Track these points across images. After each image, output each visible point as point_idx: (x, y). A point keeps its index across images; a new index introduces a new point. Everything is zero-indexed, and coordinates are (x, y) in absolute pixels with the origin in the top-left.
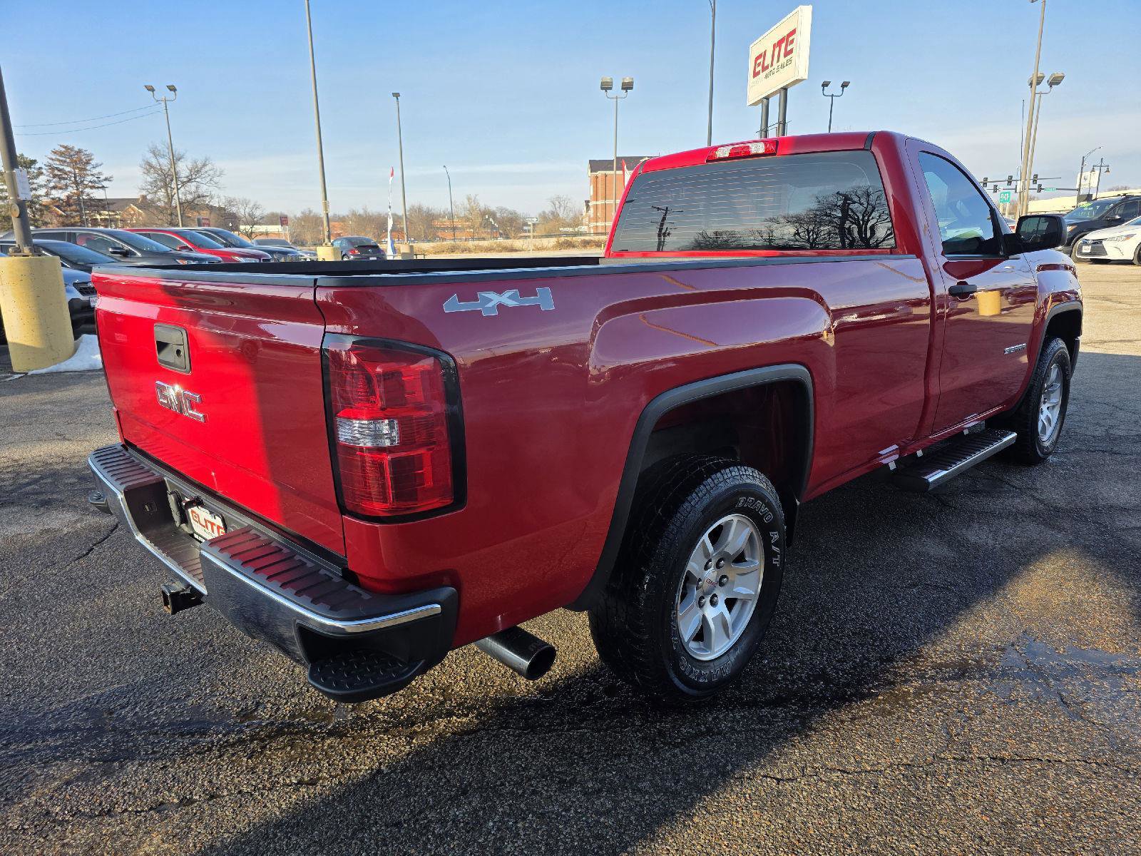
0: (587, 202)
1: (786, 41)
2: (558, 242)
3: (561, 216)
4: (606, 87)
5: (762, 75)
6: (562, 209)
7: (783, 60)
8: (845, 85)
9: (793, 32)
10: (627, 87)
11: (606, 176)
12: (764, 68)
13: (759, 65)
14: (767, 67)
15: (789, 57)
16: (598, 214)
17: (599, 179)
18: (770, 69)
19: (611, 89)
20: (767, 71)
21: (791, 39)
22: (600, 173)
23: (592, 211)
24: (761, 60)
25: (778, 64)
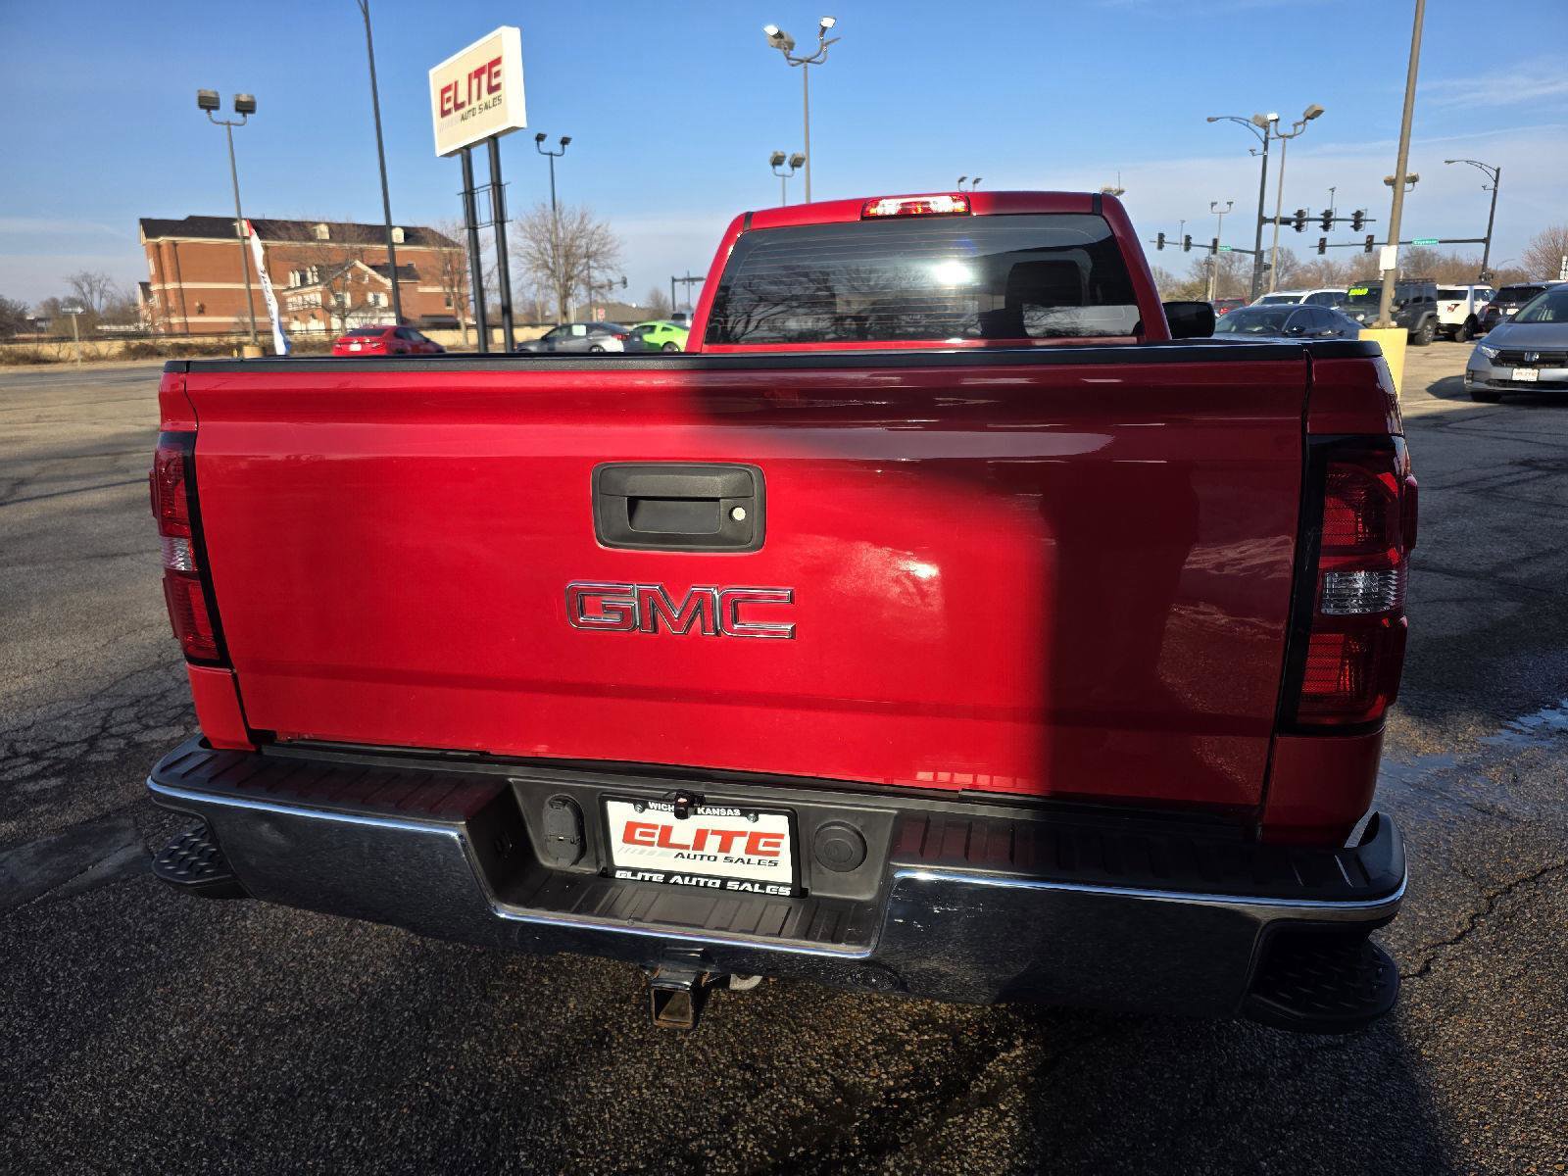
0: (145, 286)
1: (488, 73)
2: (128, 347)
3: (96, 307)
4: (208, 104)
5: (456, 115)
6: (96, 296)
7: (486, 97)
8: (565, 141)
9: (497, 61)
10: (245, 108)
11: (175, 244)
12: (458, 106)
13: (449, 100)
14: (462, 105)
15: (495, 95)
16: (170, 305)
17: (165, 250)
18: (467, 108)
19: (217, 108)
20: (462, 111)
21: (495, 69)
22: (162, 240)
23: (155, 301)
24: (450, 94)
25: (480, 102)
